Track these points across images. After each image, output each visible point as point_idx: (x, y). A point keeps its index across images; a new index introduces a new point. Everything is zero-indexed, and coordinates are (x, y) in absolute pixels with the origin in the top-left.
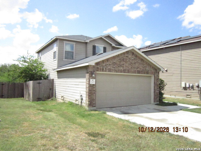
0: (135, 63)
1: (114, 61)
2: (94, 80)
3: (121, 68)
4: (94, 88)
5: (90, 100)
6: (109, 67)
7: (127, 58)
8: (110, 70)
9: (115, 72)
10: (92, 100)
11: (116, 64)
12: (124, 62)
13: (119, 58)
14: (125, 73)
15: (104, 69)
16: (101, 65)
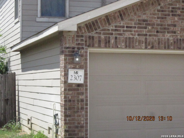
1: (144, 17)
2: (81, 72)
3: (168, 36)
4: (83, 94)
5: (69, 127)
6: (127, 35)
8: (130, 43)
9: (146, 48)
10: (77, 127)
11: (149, 25)
12: (176, 19)
13: (159, 8)
14: (179, 49)
15: (112, 41)
16: (101, 28)
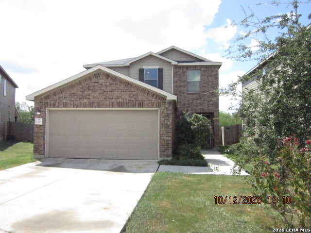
0: (112, 91)
1: (73, 92)
2: (41, 119)
3: (85, 101)
4: (42, 129)
6: (64, 101)
7: (96, 84)
8: (65, 105)
9: (74, 107)
10: (39, 145)
11: (75, 95)
12: (90, 92)
13: (81, 86)
14: (92, 107)
15: (57, 104)
16: (52, 98)
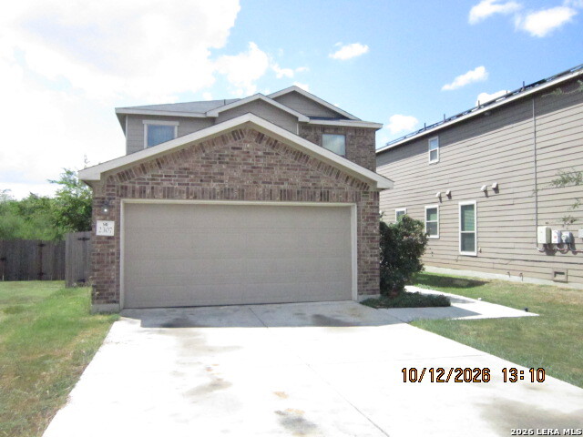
0: (269, 167)
1: (186, 165)
2: (111, 224)
3: (213, 185)
4: (113, 247)
5: (98, 283)
6: (166, 184)
7: (236, 152)
8: (168, 193)
9: (188, 198)
10: (106, 282)
11: (191, 173)
12: (224, 166)
13: (204, 155)
14: (228, 199)
15: (148, 191)
16: (136, 177)
